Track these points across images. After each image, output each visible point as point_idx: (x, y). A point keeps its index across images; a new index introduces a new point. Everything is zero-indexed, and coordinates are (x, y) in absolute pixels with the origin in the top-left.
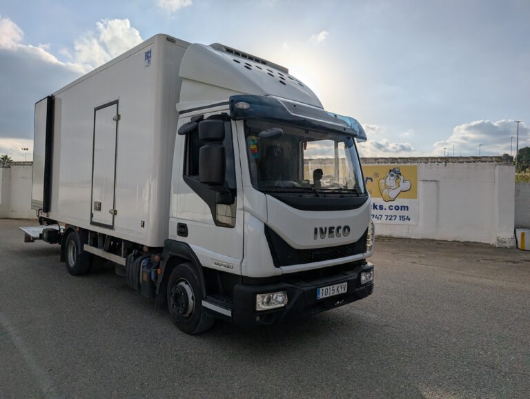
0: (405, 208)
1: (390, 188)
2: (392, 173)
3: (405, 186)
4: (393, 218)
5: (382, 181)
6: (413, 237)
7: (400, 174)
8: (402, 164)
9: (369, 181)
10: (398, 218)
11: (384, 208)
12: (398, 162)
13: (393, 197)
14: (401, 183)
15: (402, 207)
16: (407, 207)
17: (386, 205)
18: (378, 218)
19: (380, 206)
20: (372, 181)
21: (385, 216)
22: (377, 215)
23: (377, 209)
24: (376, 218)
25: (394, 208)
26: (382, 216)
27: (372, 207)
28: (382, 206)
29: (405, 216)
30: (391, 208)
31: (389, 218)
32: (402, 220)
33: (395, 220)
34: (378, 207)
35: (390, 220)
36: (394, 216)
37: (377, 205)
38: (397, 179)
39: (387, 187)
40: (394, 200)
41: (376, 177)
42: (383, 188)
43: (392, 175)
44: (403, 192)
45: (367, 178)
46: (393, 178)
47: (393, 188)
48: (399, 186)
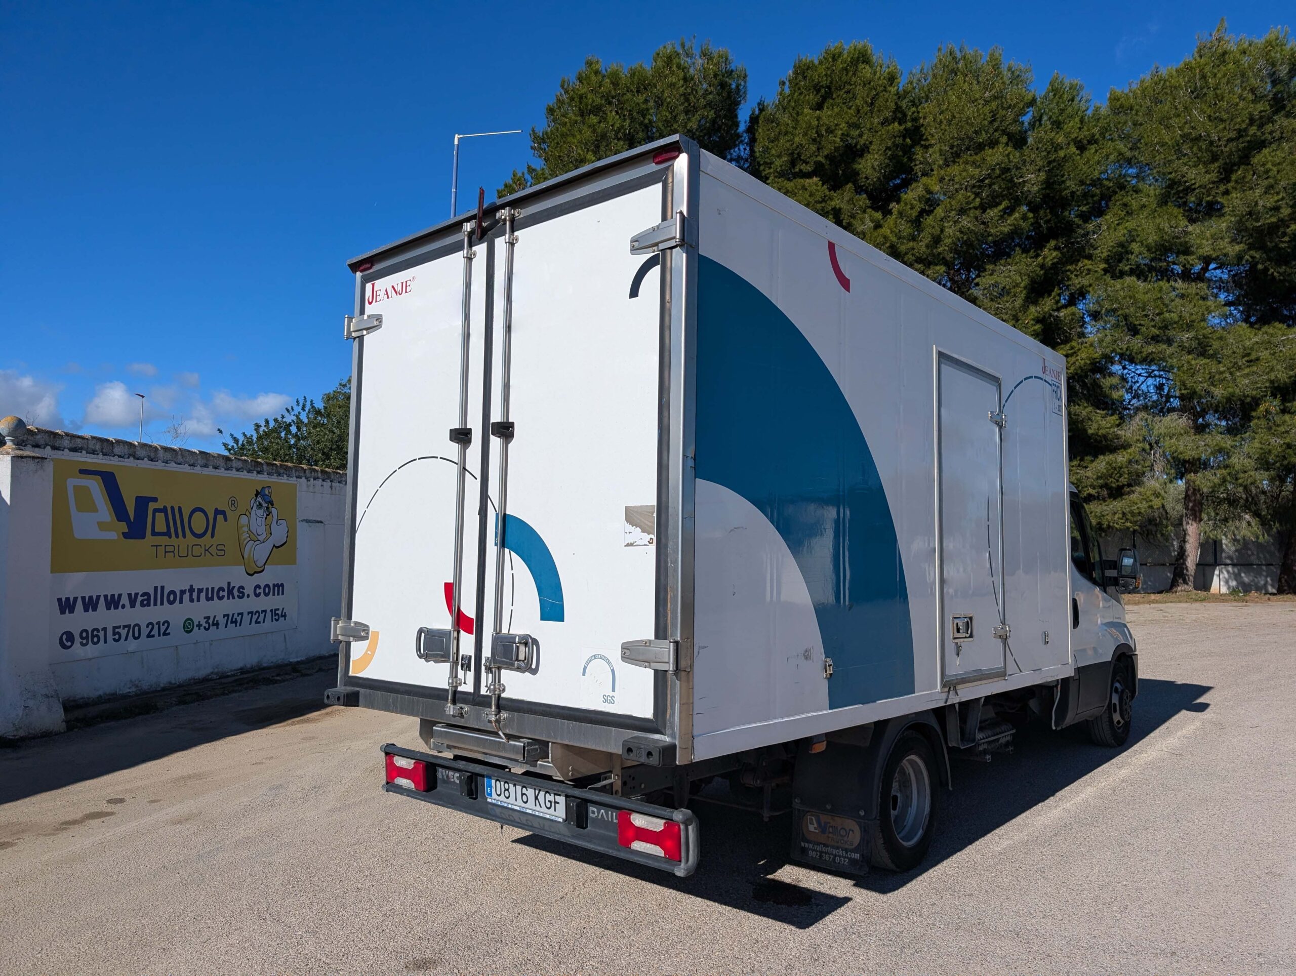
0: (279, 588)
1: (255, 538)
2: (259, 499)
3: (279, 533)
4: (262, 615)
5: (244, 519)
6: (293, 660)
7: (272, 505)
8: (274, 479)
9: (220, 518)
10: (269, 614)
11: (246, 592)
12: (267, 474)
13: (261, 563)
14: (274, 525)
15: (274, 585)
16: (282, 585)
17: (249, 584)
18: (236, 622)
19: (239, 591)
20: (226, 520)
21: (249, 613)
22: (233, 614)
23: (234, 598)
24: (232, 622)
25: (261, 591)
26: (242, 614)
27: (225, 593)
28: (242, 587)
29: (278, 609)
30: (258, 591)
31: (255, 617)
32: (277, 620)
33: (264, 622)
34: (236, 593)
35: (257, 622)
36: (263, 611)
37: (234, 587)
38: (268, 515)
39: (253, 537)
40: (262, 571)
41: (233, 508)
42: (245, 539)
43: (260, 505)
44: (277, 547)
45: (217, 512)
46: (261, 512)
47: (261, 538)
48: (271, 534)
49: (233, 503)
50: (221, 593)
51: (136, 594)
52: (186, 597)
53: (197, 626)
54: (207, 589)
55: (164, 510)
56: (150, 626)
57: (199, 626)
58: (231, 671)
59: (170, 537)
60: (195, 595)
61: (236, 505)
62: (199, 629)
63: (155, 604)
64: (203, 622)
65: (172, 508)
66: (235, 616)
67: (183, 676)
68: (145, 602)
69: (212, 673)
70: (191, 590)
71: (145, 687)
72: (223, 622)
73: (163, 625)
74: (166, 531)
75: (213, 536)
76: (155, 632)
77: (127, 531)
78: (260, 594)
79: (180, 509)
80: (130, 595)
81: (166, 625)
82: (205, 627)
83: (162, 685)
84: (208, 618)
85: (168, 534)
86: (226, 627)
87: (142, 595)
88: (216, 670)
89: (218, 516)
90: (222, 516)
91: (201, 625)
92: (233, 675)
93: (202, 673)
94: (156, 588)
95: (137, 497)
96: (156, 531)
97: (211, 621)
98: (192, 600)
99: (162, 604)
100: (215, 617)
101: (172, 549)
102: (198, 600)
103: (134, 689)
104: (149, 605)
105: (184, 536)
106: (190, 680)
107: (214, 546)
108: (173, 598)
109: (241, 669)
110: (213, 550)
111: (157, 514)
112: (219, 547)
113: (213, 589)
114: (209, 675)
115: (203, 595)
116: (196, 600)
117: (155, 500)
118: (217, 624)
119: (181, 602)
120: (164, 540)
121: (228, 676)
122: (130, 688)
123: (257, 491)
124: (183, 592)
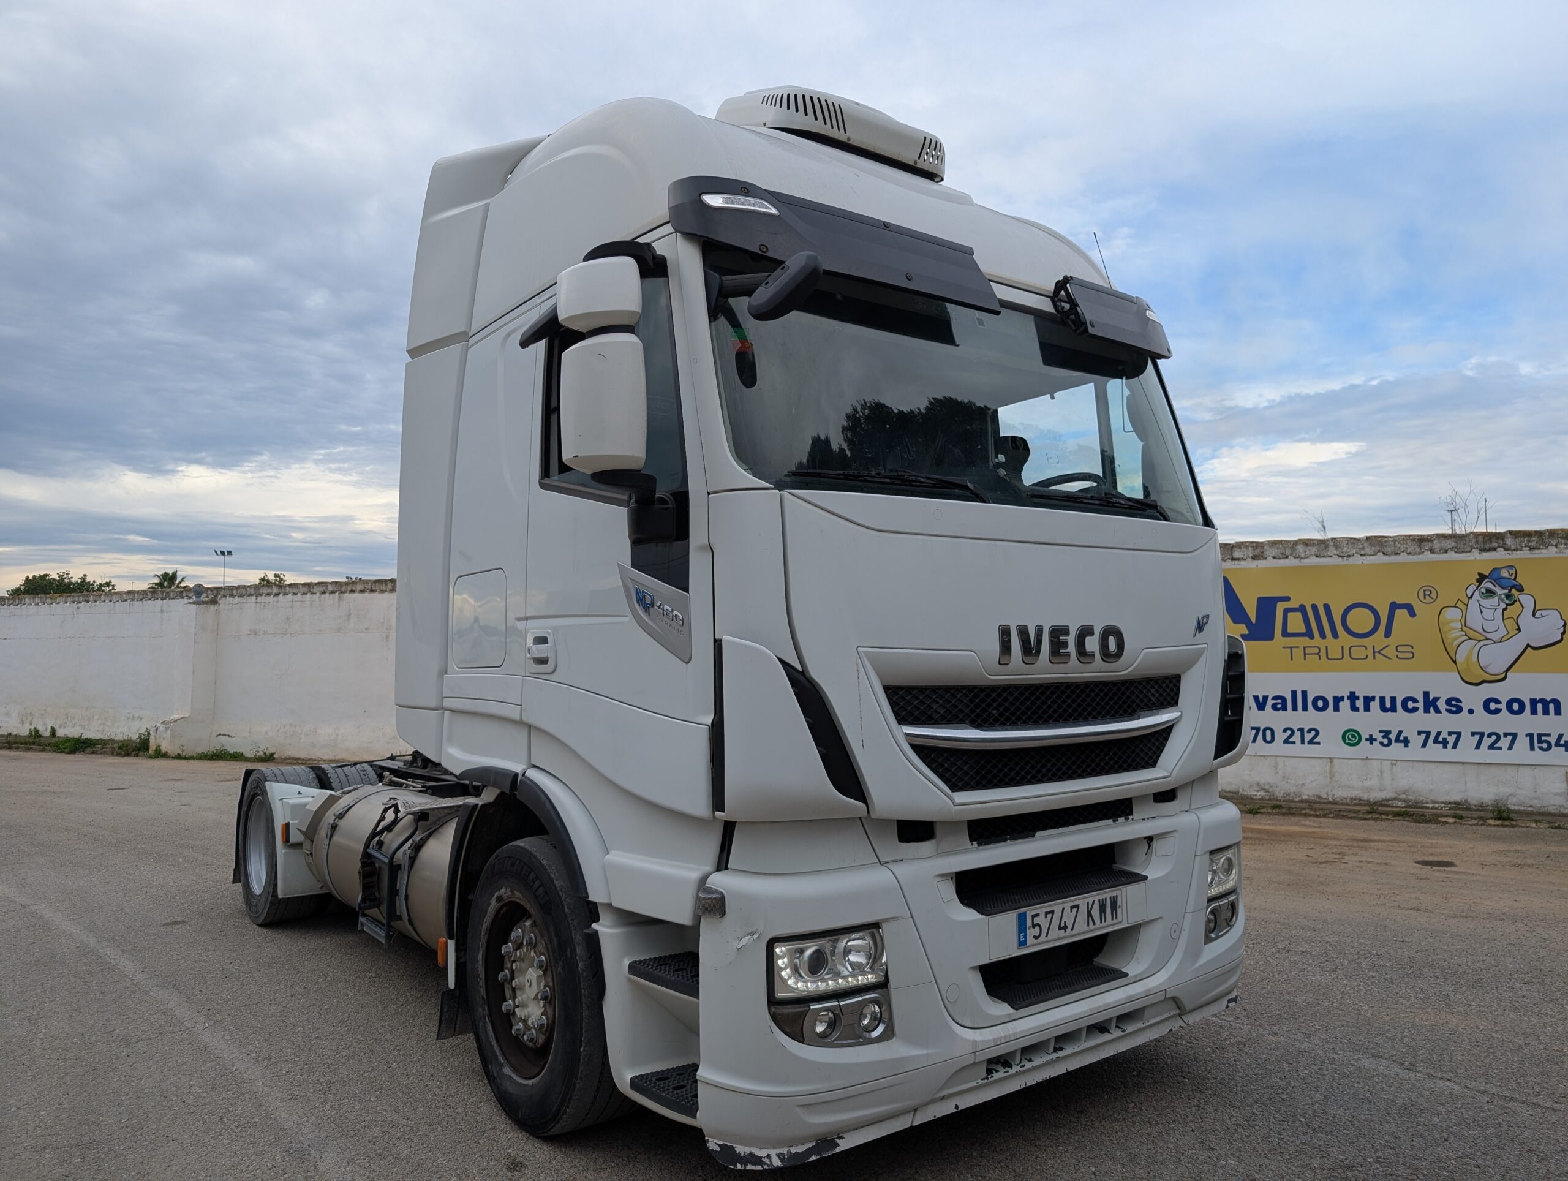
0: (1547, 705)
1: (1479, 637)
2: (1489, 585)
3: (1541, 628)
4: (1505, 742)
5: (1452, 614)
7: (1520, 589)
8: (1525, 553)
9: (1401, 614)
10: (1522, 742)
11: (1466, 707)
12: (1506, 550)
13: (1498, 668)
14: (1526, 620)
15: (1534, 702)
16: (1555, 701)
17: (1473, 697)
18: (1445, 743)
19: (1449, 702)
20: (1412, 614)
21: (1473, 734)
22: (1439, 734)
23: (1438, 711)
24: (1436, 741)
25: (1503, 706)
26: (1459, 734)
27: (1420, 705)
28: (1459, 701)
29: (1549, 735)
30: (1493, 706)
31: (1487, 742)
32: (1541, 748)
33: (1510, 748)
34: (1442, 705)
35: (1492, 747)
36: (1506, 735)
37: (1436, 699)
38: (1507, 605)
39: (1472, 634)
40: (1505, 678)
41: (1428, 599)
42: (1456, 639)
43: (1489, 591)
44: (1534, 648)
45: (1394, 607)
46: (1494, 601)
47: (1496, 636)
48: (1519, 630)
49: (1428, 593)
50: (1410, 705)
51: (1265, 698)
52: (1345, 705)
53: (1367, 739)
54: (1382, 700)
55: (1302, 609)
56: (1289, 732)
57: (1371, 740)
58: (1435, 802)
59: (1312, 637)
60: (1360, 704)
61: (1434, 595)
62: (1371, 743)
63: (1295, 708)
64: (1379, 737)
65: (1315, 607)
66: (1444, 735)
67: (1340, 793)
68: (1279, 706)
69: (1394, 799)
70: (1353, 697)
71: (1279, 793)
72: (1416, 741)
73: (1309, 731)
74: (1304, 630)
75: (1388, 634)
76: (1297, 737)
77: (1246, 632)
78: (1498, 711)
79: (1327, 607)
80: (1256, 698)
81: (1313, 733)
82: (1382, 744)
83: (1305, 797)
84: (1389, 732)
85: (1309, 634)
86: (1424, 745)
87: (1275, 698)
88: (1403, 796)
89: (1398, 612)
90: (1405, 611)
91: (1375, 740)
92: (1433, 808)
93: (1376, 796)
94: (1294, 693)
95: (1260, 600)
96: (1290, 631)
97: (1393, 736)
98: (1354, 708)
99: (1305, 708)
100: (1400, 733)
101: (1316, 651)
102: (1367, 709)
103: (1262, 793)
104: (1284, 708)
105: (1335, 635)
106: (1351, 799)
107: (1392, 649)
108: (1321, 704)
109: (1457, 803)
110: (1391, 652)
111: (1290, 614)
112: (1400, 649)
113: (1393, 700)
114: (1388, 800)
115: (1375, 705)
116: (1362, 708)
117: (1287, 599)
118: (1406, 742)
119: (1336, 709)
120: (1305, 641)
121: (1427, 808)
122: (1258, 791)
123: (1480, 574)
124: (1337, 700)
